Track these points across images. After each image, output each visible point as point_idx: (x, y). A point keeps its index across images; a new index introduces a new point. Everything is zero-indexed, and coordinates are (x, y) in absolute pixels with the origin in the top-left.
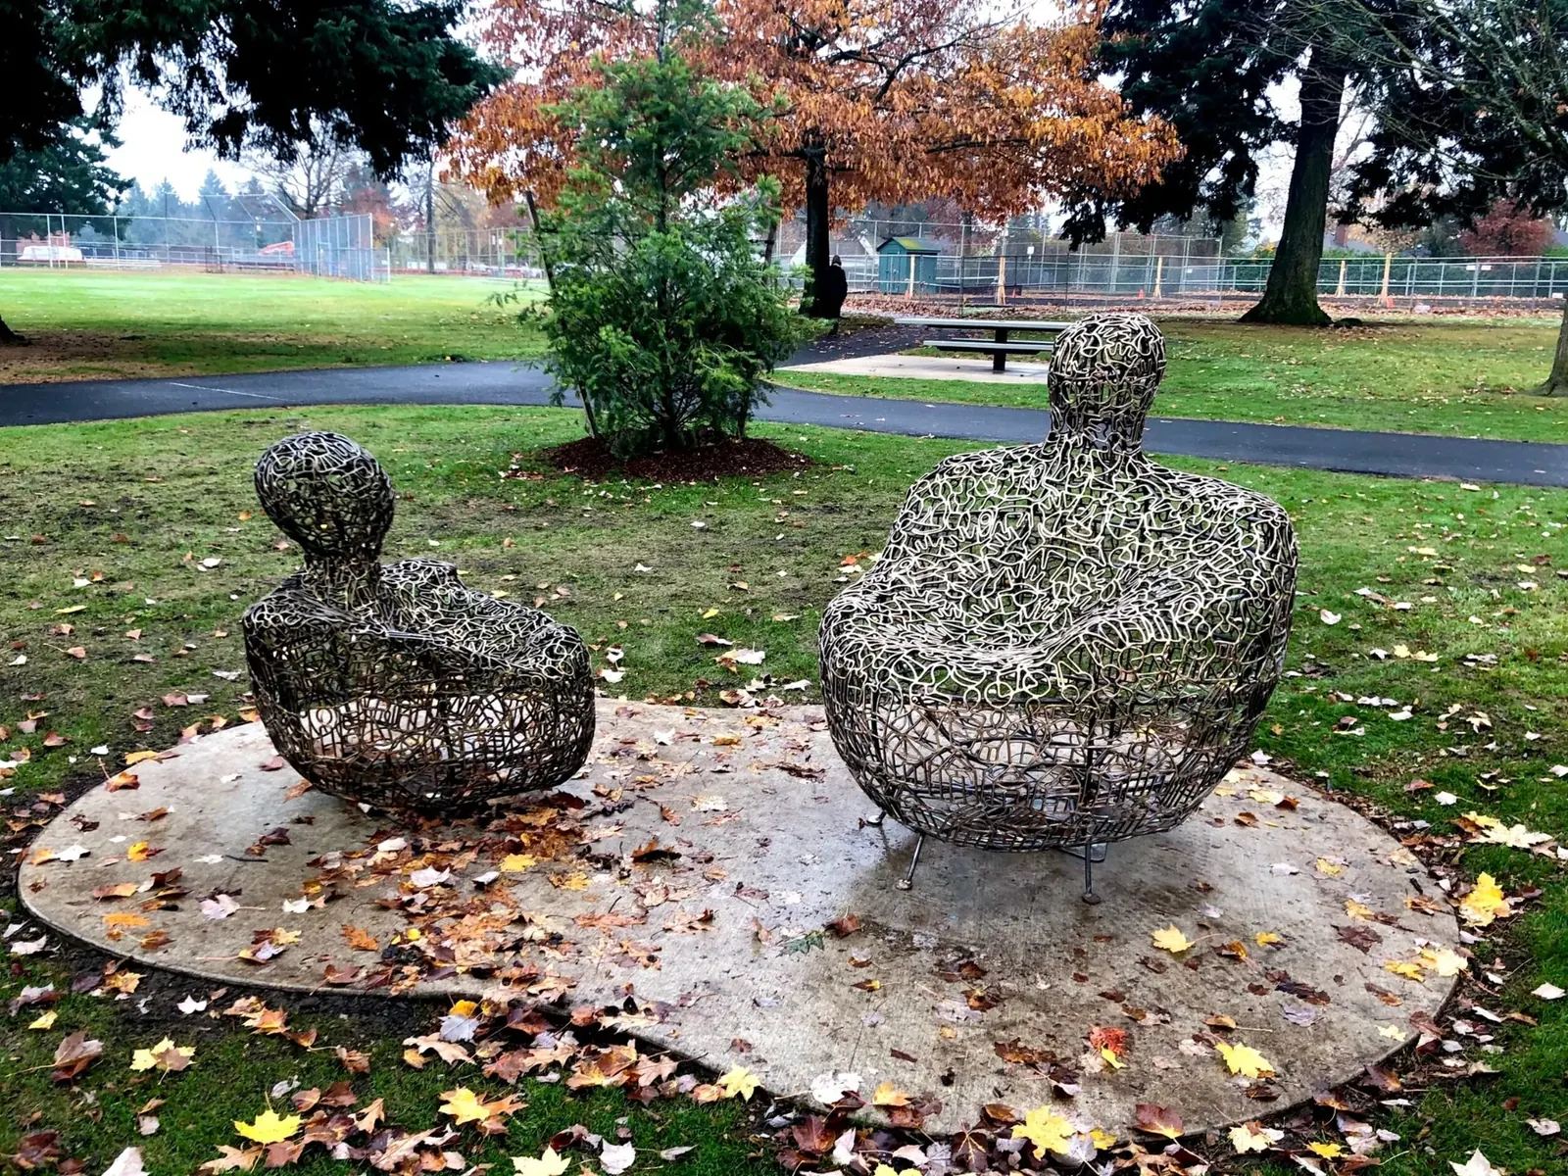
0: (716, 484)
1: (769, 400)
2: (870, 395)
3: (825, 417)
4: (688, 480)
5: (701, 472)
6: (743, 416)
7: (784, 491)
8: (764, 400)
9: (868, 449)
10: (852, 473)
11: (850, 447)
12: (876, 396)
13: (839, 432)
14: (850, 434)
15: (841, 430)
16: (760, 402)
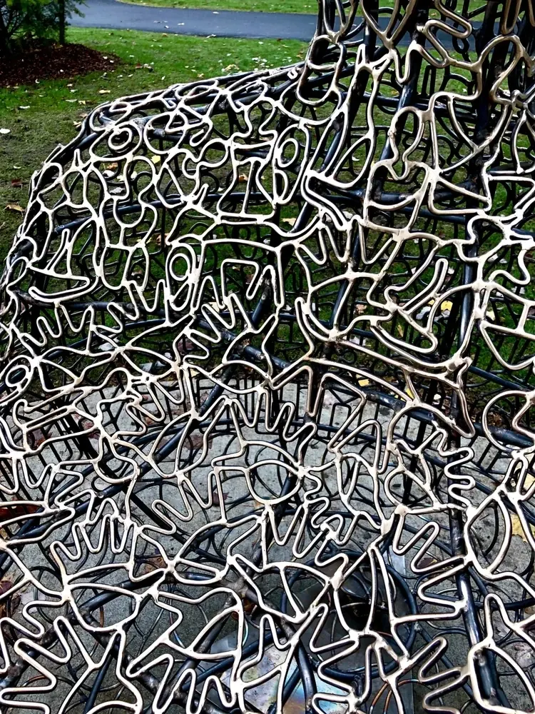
0: (36, 87)
1: (82, 12)
2: (177, 6)
3: (143, 24)
4: (13, 84)
5: (24, 76)
6: (62, 26)
7: (90, 91)
8: (77, 12)
9: (167, 49)
10: (151, 70)
11: (155, 47)
12: (181, 7)
13: (148, 35)
14: (157, 36)
15: (152, 33)
16: (73, 13)
